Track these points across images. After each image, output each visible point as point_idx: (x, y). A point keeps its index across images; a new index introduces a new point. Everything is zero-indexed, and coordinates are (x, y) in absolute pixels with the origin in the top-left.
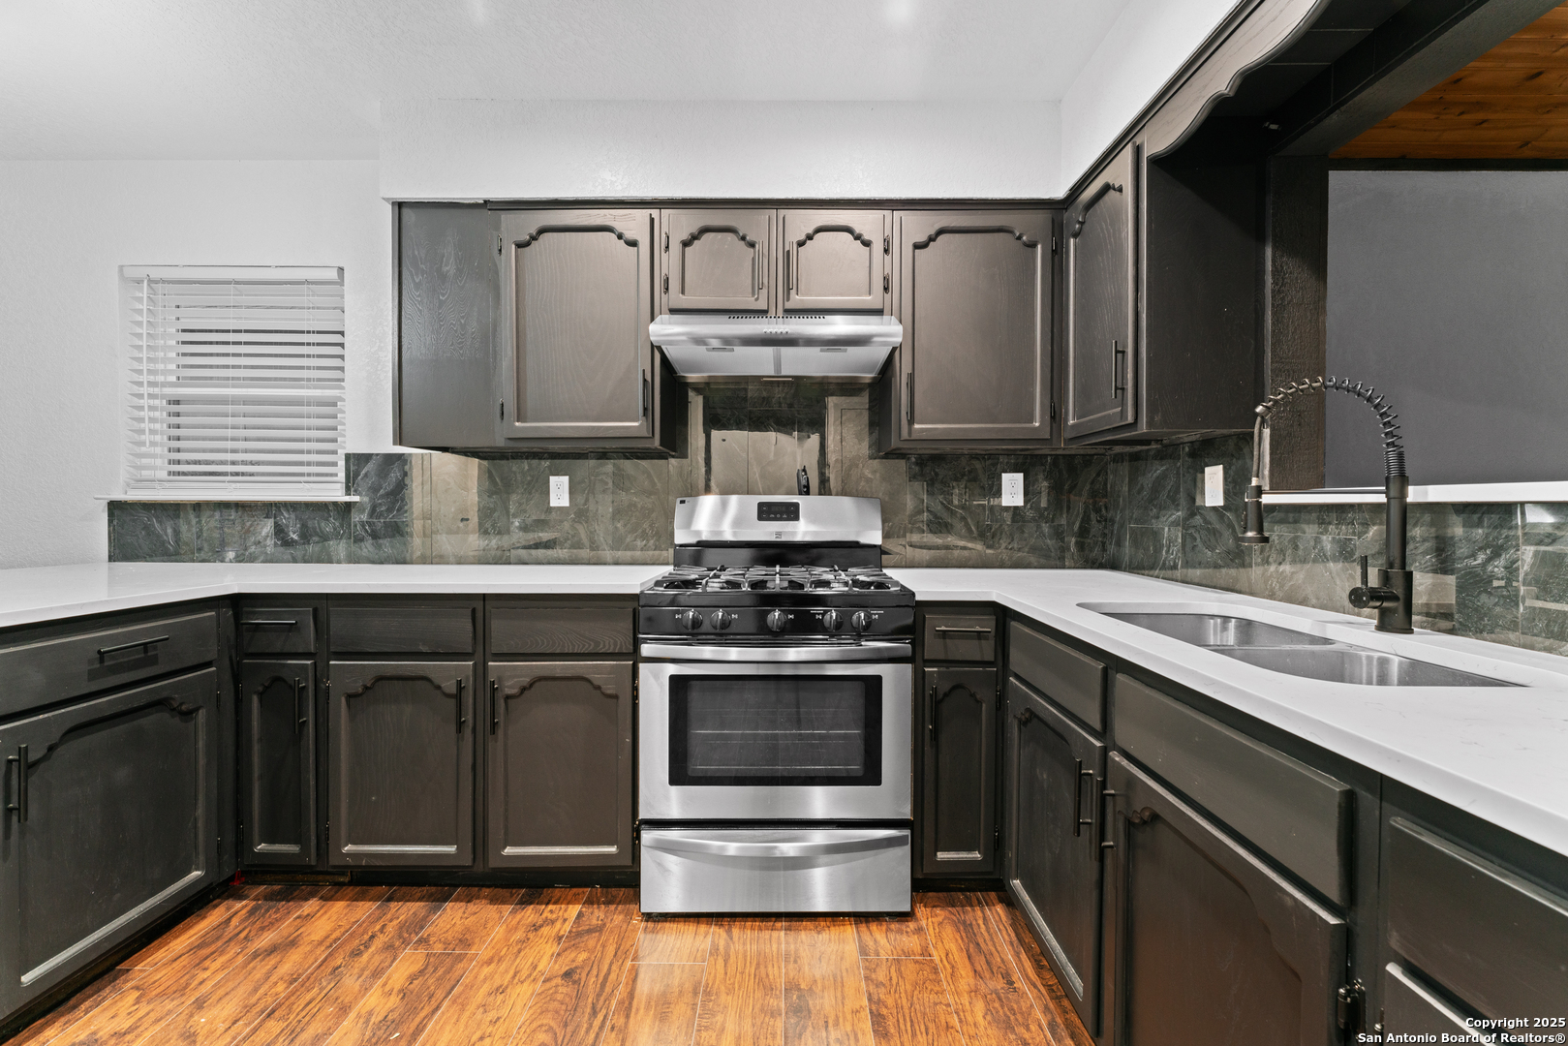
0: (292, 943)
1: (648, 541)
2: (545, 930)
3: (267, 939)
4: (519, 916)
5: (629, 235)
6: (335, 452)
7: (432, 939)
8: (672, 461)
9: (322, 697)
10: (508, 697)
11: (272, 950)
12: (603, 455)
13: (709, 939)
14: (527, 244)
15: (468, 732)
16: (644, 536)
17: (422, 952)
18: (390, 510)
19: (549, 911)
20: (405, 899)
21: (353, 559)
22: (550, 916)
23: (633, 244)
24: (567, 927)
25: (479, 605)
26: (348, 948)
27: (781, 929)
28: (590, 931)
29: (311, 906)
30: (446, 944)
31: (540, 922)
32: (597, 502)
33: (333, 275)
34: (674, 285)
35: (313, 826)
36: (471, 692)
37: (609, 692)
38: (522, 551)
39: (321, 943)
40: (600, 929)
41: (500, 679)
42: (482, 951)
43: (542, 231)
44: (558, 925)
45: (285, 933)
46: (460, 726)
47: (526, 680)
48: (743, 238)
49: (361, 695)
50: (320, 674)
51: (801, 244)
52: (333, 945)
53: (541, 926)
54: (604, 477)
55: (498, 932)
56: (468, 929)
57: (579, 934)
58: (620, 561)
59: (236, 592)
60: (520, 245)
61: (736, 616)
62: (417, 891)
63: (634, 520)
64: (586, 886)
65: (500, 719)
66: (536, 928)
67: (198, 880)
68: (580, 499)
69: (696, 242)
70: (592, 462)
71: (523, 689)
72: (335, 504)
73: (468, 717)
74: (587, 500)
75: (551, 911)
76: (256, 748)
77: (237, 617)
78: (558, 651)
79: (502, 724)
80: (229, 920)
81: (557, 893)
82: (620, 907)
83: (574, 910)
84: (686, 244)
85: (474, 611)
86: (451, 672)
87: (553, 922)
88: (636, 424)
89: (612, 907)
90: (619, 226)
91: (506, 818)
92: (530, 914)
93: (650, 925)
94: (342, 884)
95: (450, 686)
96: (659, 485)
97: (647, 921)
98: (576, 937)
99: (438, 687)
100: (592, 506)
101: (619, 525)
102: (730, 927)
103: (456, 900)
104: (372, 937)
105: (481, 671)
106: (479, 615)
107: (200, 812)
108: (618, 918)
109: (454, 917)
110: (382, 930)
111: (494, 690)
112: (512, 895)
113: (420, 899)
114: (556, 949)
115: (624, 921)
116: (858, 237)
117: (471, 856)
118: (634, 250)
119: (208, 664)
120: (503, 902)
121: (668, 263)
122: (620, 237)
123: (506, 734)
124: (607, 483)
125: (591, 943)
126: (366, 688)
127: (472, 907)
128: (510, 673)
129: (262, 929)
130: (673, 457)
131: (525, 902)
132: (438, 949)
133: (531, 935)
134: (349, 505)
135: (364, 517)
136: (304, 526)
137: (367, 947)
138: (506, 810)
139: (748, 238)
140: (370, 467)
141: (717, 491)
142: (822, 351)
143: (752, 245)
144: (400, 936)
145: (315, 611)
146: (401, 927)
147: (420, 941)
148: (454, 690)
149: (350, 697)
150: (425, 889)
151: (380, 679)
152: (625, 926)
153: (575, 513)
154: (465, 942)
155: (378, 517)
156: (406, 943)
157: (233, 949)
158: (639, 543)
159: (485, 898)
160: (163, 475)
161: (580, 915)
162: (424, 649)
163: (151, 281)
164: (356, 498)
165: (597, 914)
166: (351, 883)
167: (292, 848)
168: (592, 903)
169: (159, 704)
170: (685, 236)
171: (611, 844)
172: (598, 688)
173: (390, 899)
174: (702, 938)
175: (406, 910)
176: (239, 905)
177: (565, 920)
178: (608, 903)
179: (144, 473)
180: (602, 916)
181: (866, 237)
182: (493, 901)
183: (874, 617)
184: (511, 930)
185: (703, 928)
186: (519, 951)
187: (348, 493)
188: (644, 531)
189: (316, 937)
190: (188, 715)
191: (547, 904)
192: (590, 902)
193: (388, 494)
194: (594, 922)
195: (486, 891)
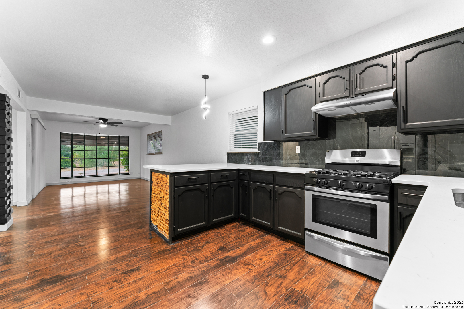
0: (244, 231)
1: (320, 162)
2: (284, 246)
3: (241, 229)
4: (280, 242)
5: (310, 85)
6: (257, 143)
7: (264, 239)
8: (327, 140)
9: (249, 188)
10: (279, 194)
11: (241, 231)
12: (308, 140)
13: (320, 263)
14: (288, 93)
15: (272, 200)
16: (319, 161)
17: (262, 240)
18: (265, 154)
19: (286, 243)
20: (262, 231)
21: (259, 164)
22: (286, 244)
23: (311, 87)
24: (289, 247)
25: (274, 174)
26: (251, 235)
27: (342, 269)
28: (293, 250)
29: (247, 227)
30: (266, 241)
31: (284, 244)
32: (307, 152)
33: (256, 107)
34: (321, 95)
35: (248, 212)
36: (273, 192)
37: (299, 197)
38: (290, 164)
39: (248, 233)
40: (295, 250)
41: (278, 190)
42: (272, 244)
43: (290, 90)
44: (287, 246)
45: (243, 229)
46: (270, 198)
47: (282, 191)
48: (341, 77)
49: (255, 189)
50: (249, 184)
51: (360, 74)
52: (249, 233)
53: (284, 245)
54: (309, 146)
55: (275, 242)
56: (270, 240)
57: (291, 249)
58: (312, 167)
59: (238, 168)
60: (286, 95)
61: (329, 181)
62: (264, 231)
63: (316, 156)
64: (296, 242)
65: (278, 198)
66: (283, 245)
67: (233, 216)
68: (303, 151)
69: (327, 82)
70: (306, 142)
71: (282, 193)
72: (256, 153)
73: (272, 197)
74: (304, 152)
75: (287, 243)
76: (241, 196)
77: (239, 173)
78: (289, 185)
79: (278, 200)
80: (237, 225)
81: (290, 241)
82: (302, 249)
83: (291, 245)
84: (324, 84)
85: (273, 175)
86: (269, 187)
87: (286, 245)
88: (312, 132)
89: (300, 248)
90: (307, 84)
91: (279, 220)
92: (282, 242)
93: (307, 254)
94: (253, 226)
95: (269, 190)
96: (323, 147)
97: (307, 253)
98: (290, 249)
99: (267, 190)
100: (306, 153)
101: (312, 158)
102: (327, 263)
103: (270, 235)
104: (255, 235)
105: (274, 187)
106: (274, 176)
107: (233, 205)
108: (300, 250)
109: (268, 237)
110: (257, 234)
111: (276, 192)
112: (280, 238)
113: (264, 232)
114: (285, 249)
115: (301, 251)
116: (382, 66)
117: (272, 226)
118: (311, 88)
119: (234, 180)
120: (278, 238)
121: (320, 90)
122: (308, 86)
123: (279, 202)
124: (309, 147)
125: (292, 252)
126: (256, 188)
127: (272, 237)
128: (280, 189)
129: (241, 228)
130: (327, 139)
131: (282, 240)
132: (264, 241)
133: (281, 246)
134: (258, 153)
135: (261, 156)
136: (252, 157)
137: (254, 236)
138: (279, 218)
139: (342, 77)
140: (262, 145)
141: (340, 148)
142: (365, 105)
143: (344, 78)
144: (259, 236)
145: (249, 172)
146: (260, 235)
147: (262, 238)
148: (269, 191)
149: (254, 189)
150: (266, 231)
151: (258, 187)
152: (301, 252)
153: (302, 155)
154: (269, 241)
155: (263, 156)
156: (260, 238)
157: (236, 229)
158: (318, 163)
159: (275, 236)
160: (233, 148)
161: (292, 246)
162: (265, 182)
163: (232, 114)
164: (259, 152)
165: (296, 248)
166: (254, 226)
167: (245, 215)
168: (296, 246)
169: (228, 185)
170: (324, 82)
171: (300, 233)
172: (297, 195)
173: (259, 230)
174: (318, 261)
175: (261, 233)
176: (239, 223)
177: (289, 246)
178: (299, 247)
179: (231, 148)
180: (297, 248)
181: (385, 65)
182: (277, 237)
183: (374, 186)
184: (278, 243)
185: (320, 260)
186: (278, 247)
187: (258, 151)
188: (319, 160)
189: (247, 231)
190: (232, 188)
191: (287, 242)
192: (296, 245)
193: (265, 151)
194: (295, 249)
195: (276, 235)
